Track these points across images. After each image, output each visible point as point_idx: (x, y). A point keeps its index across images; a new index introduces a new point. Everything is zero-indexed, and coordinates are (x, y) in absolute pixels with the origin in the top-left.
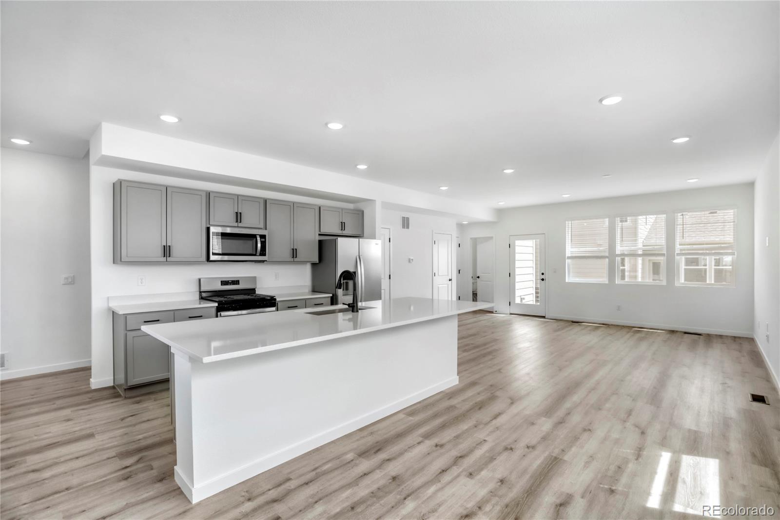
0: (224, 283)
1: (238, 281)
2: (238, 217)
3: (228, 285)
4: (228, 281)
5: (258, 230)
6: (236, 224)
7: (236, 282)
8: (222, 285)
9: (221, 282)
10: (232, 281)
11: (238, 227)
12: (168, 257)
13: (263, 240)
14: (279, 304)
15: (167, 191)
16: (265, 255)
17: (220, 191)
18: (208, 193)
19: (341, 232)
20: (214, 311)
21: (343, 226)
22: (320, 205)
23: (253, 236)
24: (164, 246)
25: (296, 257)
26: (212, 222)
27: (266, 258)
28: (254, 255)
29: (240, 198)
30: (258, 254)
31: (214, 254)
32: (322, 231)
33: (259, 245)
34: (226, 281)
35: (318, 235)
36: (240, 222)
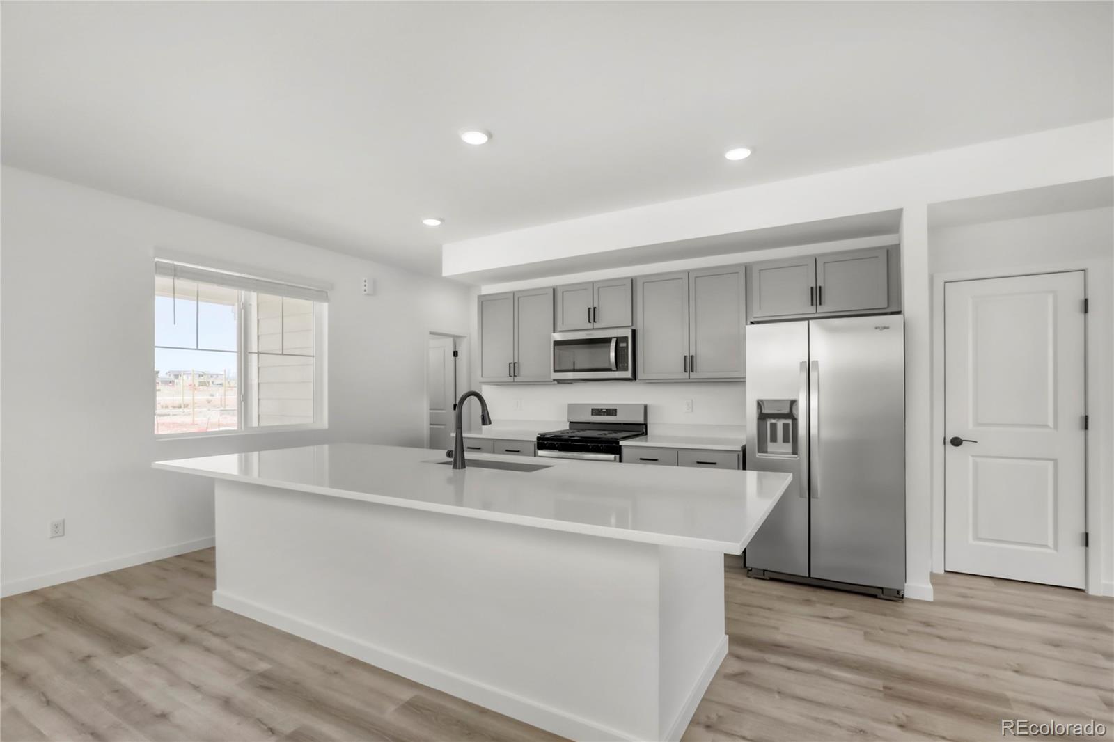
0: (597, 412)
1: (615, 410)
2: (593, 314)
3: (600, 415)
4: (602, 409)
5: (615, 330)
6: (590, 326)
7: (612, 412)
8: (592, 414)
9: (592, 410)
10: (607, 409)
11: (593, 329)
12: (515, 376)
13: (624, 345)
14: (624, 451)
15: (515, 299)
16: (627, 370)
17: (567, 283)
18: (554, 290)
19: (813, 309)
20: (532, 447)
21: (817, 295)
22: (749, 263)
23: (606, 341)
24: (510, 363)
25: (692, 371)
26: (559, 326)
27: (628, 374)
28: (610, 370)
29: (595, 287)
30: (614, 368)
31: (555, 371)
32: (757, 313)
33: (612, 354)
34: (598, 409)
35: (749, 323)
36: (594, 321)
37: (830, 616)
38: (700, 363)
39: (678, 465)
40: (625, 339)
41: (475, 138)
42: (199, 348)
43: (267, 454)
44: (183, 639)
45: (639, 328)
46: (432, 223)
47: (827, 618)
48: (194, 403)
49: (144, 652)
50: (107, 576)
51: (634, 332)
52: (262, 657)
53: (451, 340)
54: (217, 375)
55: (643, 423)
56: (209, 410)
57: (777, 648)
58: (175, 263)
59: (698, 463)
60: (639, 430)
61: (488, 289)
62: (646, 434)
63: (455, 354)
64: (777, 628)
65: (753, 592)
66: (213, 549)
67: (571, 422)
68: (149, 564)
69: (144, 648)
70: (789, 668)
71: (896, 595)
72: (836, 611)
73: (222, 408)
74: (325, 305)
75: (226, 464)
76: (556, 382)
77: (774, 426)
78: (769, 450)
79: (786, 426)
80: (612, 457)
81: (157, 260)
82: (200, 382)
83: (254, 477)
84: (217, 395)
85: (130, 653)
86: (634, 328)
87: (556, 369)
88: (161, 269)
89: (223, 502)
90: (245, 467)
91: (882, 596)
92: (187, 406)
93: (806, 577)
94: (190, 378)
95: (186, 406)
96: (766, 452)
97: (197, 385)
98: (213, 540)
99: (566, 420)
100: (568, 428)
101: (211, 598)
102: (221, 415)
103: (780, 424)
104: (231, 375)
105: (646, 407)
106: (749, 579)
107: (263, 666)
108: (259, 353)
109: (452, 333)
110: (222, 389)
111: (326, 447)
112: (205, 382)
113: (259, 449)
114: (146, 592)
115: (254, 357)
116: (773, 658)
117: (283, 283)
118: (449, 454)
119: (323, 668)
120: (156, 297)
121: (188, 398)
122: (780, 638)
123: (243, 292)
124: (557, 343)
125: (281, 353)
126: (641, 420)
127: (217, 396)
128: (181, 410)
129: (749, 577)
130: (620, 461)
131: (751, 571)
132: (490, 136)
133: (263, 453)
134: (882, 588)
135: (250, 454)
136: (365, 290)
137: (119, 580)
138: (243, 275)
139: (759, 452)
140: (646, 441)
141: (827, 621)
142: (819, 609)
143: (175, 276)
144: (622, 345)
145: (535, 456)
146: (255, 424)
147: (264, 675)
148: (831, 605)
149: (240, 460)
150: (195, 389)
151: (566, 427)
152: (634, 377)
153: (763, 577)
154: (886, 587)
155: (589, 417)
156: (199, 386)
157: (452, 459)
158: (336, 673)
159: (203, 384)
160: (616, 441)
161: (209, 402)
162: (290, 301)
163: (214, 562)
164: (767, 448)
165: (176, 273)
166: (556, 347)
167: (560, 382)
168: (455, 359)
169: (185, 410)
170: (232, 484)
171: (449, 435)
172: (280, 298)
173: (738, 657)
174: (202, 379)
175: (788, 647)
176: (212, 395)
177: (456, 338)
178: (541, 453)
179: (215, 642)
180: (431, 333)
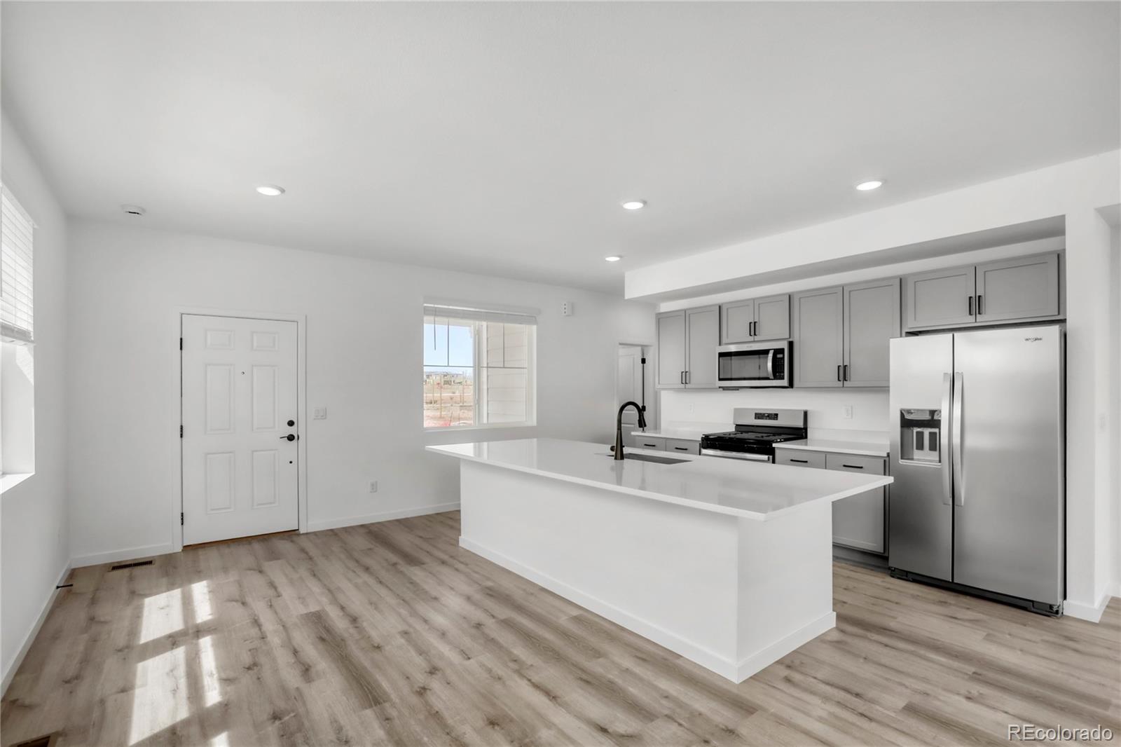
0: (759, 416)
1: (777, 415)
2: (753, 328)
3: (762, 419)
4: (764, 414)
5: (773, 343)
6: (751, 339)
7: (775, 416)
8: (755, 418)
9: (756, 414)
10: (769, 414)
11: (754, 341)
12: (686, 383)
13: (781, 356)
14: (777, 453)
15: (686, 315)
16: (783, 378)
17: (732, 300)
18: (720, 307)
19: (972, 319)
20: (697, 445)
21: (976, 304)
22: (904, 275)
23: (766, 352)
24: (682, 372)
25: (845, 380)
26: (724, 340)
27: (785, 382)
28: (767, 379)
29: (756, 303)
30: (772, 377)
31: (720, 379)
32: (911, 325)
33: (770, 364)
34: (761, 414)
35: (904, 334)
36: (755, 334)
37: (959, 617)
38: (853, 373)
39: (826, 468)
40: (781, 351)
41: (633, 206)
42: (450, 365)
43: (494, 444)
44: (443, 562)
45: (795, 339)
46: (613, 259)
47: (955, 618)
48: (441, 400)
49: (423, 566)
50: (398, 521)
51: (791, 344)
52: (488, 579)
53: (640, 348)
54: (457, 375)
55: (802, 427)
56: (452, 406)
57: (884, 630)
58: (436, 306)
59: (845, 466)
60: (799, 434)
61: (665, 307)
62: (806, 437)
63: (643, 361)
64: (894, 618)
65: (889, 588)
66: (459, 511)
67: (737, 425)
68: (421, 517)
69: (423, 564)
70: (886, 646)
71: (1048, 609)
72: (970, 615)
73: (461, 404)
74: (534, 327)
75: (465, 449)
76: (721, 389)
77: (920, 435)
78: (915, 457)
79: (933, 436)
80: (765, 457)
81: (425, 305)
82: (445, 381)
83: (485, 458)
84: (457, 392)
85: (416, 565)
86: (791, 340)
87: (721, 377)
88: (428, 311)
89: (466, 475)
90: (478, 452)
91: (1033, 609)
92: (437, 401)
93: (949, 582)
94: (438, 378)
95: (435, 402)
96: (912, 459)
97: (442, 384)
98: (459, 505)
99: (732, 422)
100: (734, 430)
101: (458, 541)
102: (461, 410)
103: (927, 432)
104: (468, 375)
105: (806, 413)
106: (892, 579)
107: (490, 584)
108: (487, 367)
109: (639, 343)
110: (461, 387)
111: (535, 440)
112: (448, 381)
113: (488, 440)
114: (421, 534)
115: (485, 370)
116: (876, 637)
117: (504, 312)
118: (612, 449)
119: (524, 590)
120: (425, 325)
121: (437, 395)
122: (892, 624)
123: (477, 322)
124: (721, 355)
125: (502, 366)
126: (800, 424)
127: (457, 394)
128: (432, 405)
129: (893, 577)
130: (774, 462)
131: (894, 571)
132: (645, 202)
133: (492, 443)
134: (1033, 601)
135: (481, 443)
136: (565, 312)
137: (406, 524)
138: (477, 310)
139: (902, 458)
140: (806, 445)
141: (953, 620)
142: (951, 610)
143: (435, 315)
144: (780, 356)
145: (700, 454)
146: (485, 421)
147: (489, 588)
148: (968, 609)
149: (475, 447)
150: (441, 388)
151: (732, 429)
152: (791, 385)
153: (905, 577)
154: (1038, 600)
155: (752, 421)
156: (444, 384)
157: (614, 453)
158: (532, 594)
159: (447, 382)
160: (770, 442)
161: (452, 398)
162: (508, 325)
163: (460, 520)
164: (913, 454)
165: (436, 313)
166: (721, 358)
167: (725, 388)
168: (643, 366)
169: (435, 405)
170: (471, 463)
171: (630, 433)
172: (502, 324)
173: (842, 631)
174: (447, 378)
175: (896, 632)
176: (454, 393)
177: (644, 348)
178: (704, 451)
179: (461, 567)
180: (620, 344)
